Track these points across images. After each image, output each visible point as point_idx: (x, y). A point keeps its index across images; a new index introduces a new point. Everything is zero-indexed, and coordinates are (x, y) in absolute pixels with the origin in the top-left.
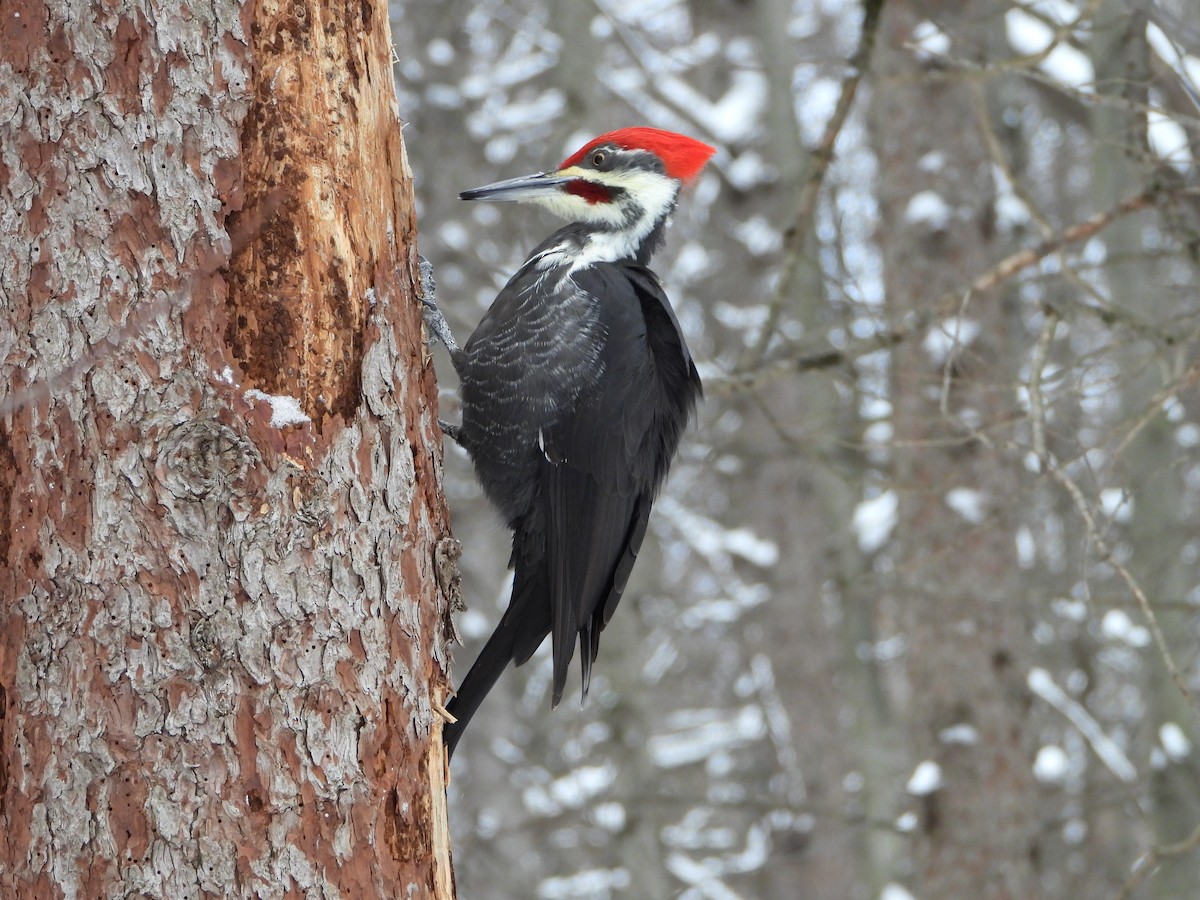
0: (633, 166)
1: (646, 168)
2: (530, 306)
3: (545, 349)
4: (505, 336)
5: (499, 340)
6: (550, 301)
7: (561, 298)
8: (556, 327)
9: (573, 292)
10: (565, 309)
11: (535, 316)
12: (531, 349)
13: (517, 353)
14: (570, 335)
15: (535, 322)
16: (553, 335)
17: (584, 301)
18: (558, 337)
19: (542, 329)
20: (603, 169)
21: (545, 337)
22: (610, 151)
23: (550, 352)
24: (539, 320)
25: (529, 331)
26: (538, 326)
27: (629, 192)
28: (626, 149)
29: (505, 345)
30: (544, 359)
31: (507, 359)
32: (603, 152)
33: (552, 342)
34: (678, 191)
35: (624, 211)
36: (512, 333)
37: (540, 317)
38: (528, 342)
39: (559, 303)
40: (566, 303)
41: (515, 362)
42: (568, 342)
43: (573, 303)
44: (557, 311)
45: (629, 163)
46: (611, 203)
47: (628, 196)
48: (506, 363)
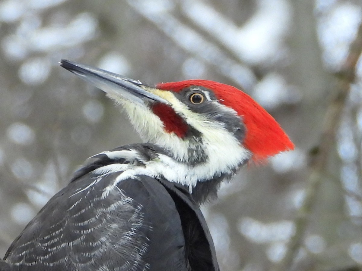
0: (219, 119)
1: (229, 129)
2: (79, 208)
3: (91, 249)
4: (52, 238)
5: (48, 240)
6: (98, 204)
7: (107, 202)
8: (102, 231)
9: (119, 198)
10: (111, 213)
11: (82, 218)
12: (78, 249)
13: (64, 252)
14: (115, 238)
15: (82, 224)
16: (99, 237)
17: (129, 207)
18: (103, 239)
19: (89, 231)
20: (194, 110)
21: (91, 238)
22: (208, 98)
23: (96, 252)
24: (86, 222)
25: (77, 232)
26: (85, 228)
27: (204, 139)
28: (221, 102)
29: (52, 246)
30: (90, 259)
31: (53, 259)
32: (203, 95)
33: (98, 242)
34: (246, 161)
35: (190, 151)
36: (60, 234)
37: (88, 219)
38: (76, 242)
39: (106, 207)
40: (113, 207)
41: (61, 261)
42: (113, 244)
43: (119, 208)
44: (104, 215)
45: (218, 115)
46: (183, 139)
47: (201, 141)
48: (53, 262)
